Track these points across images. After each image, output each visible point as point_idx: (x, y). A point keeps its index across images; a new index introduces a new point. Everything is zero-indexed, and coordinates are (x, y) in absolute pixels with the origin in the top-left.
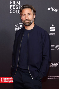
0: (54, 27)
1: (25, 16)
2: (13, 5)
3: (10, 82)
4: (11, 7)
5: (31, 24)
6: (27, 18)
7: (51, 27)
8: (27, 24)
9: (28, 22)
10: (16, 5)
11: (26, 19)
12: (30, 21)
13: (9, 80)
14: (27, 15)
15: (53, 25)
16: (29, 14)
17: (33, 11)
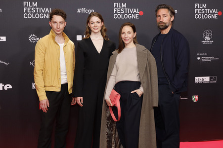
1: (159, 18)
5: (166, 27)
6: (161, 20)
8: (161, 27)
9: (162, 25)
11: (161, 22)
12: (165, 24)
14: (162, 16)
16: (164, 16)
17: (170, 12)
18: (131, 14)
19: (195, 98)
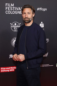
0: (43, 24)
2: (8, 7)
3: (9, 71)
4: (6, 8)
5: (30, 21)
7: (40, 24)
10: (11, 7)
11: (26, 17)
13: (8, 69)
14: (27, 14)
15: (42, 22)
16: (29, 13)
17: (32, 10)
18: (17, 11)
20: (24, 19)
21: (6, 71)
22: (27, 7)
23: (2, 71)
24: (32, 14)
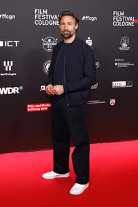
1: (64, 25)
2: (38, 14)
3: (39, 110)
4: (36, 17)
9: (67, 34)
10: (43, 14)
11: (65, 30)
12: (70, 32)
13: (38, 108)
19: (112, 102)
20: (63, 32)
21: (35, 110)
22: (67, 15)
23: (29, 110)
24: (74, 25)
